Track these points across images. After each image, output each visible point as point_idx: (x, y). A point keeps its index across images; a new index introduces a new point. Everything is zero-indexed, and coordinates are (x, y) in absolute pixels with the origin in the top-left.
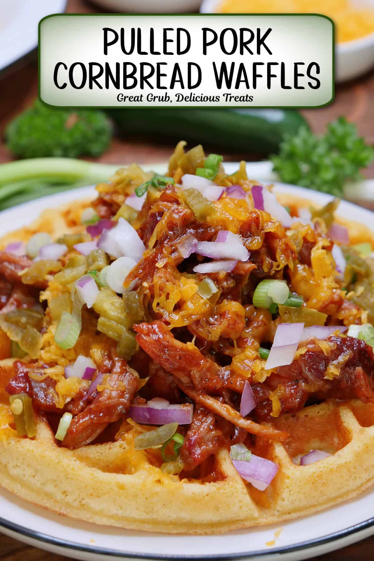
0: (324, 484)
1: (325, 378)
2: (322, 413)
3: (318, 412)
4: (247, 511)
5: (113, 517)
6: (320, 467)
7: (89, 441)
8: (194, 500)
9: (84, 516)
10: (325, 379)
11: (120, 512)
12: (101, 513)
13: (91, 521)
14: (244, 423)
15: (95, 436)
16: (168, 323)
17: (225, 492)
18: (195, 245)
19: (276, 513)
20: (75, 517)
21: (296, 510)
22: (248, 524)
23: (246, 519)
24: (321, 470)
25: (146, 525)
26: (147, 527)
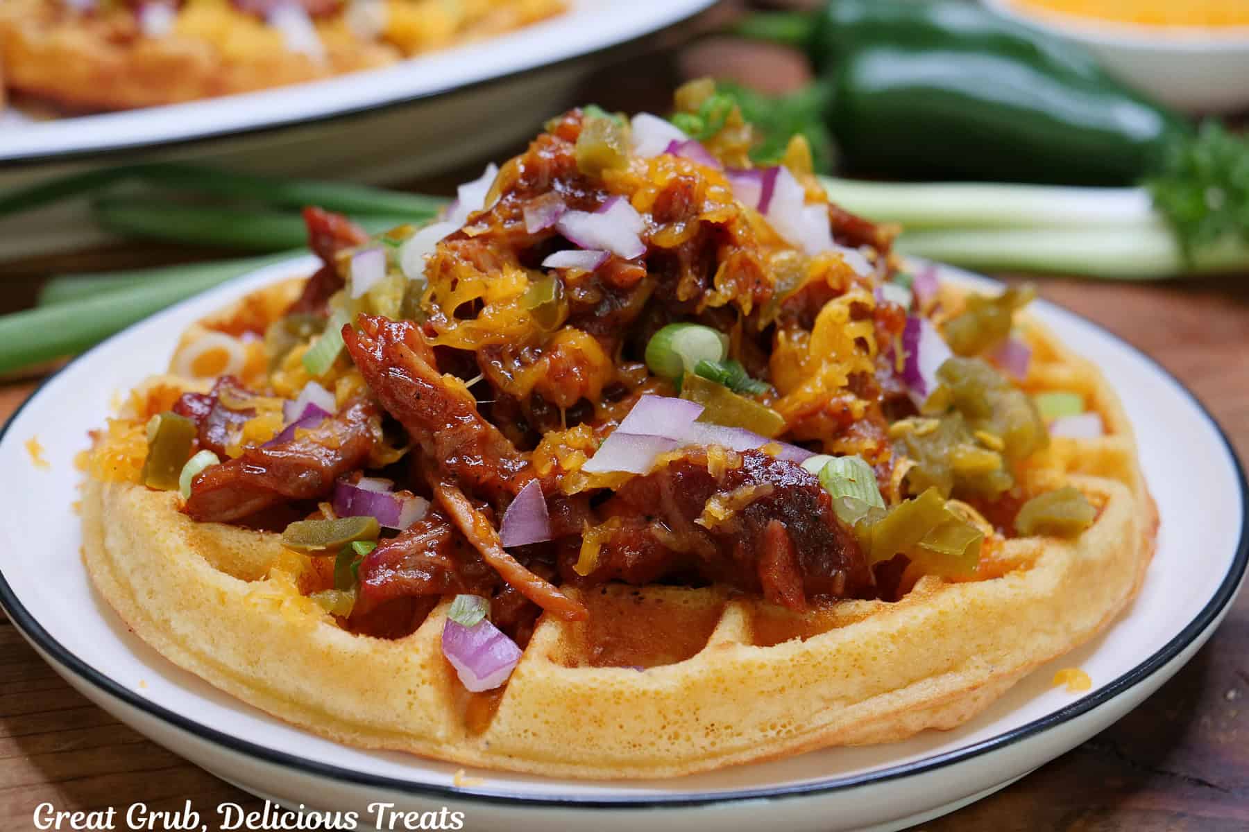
0: (598, 722)
1: (696, 521)
2: (692, 605)
3: (686, 602)
4: (421, 718)
5: (199, 655)
6: (595, 680)
7: (230, 514)
8: (326, 659)
9: (157, 641)
10: (696, 524)
11: (207, 648)
12: (182, 643)
13: (163, 652)
14: (494, 554)
15: (244, 509)
16: (432, 333)
17: (386, 661)
18: (557, 215)
19: (483, 746)
20: (144, 638)
21: (525, 755)
22: (419, 747)
23: (419, 737)
24: (594, 685)
25: (244, 689)
26: (245, 693)
